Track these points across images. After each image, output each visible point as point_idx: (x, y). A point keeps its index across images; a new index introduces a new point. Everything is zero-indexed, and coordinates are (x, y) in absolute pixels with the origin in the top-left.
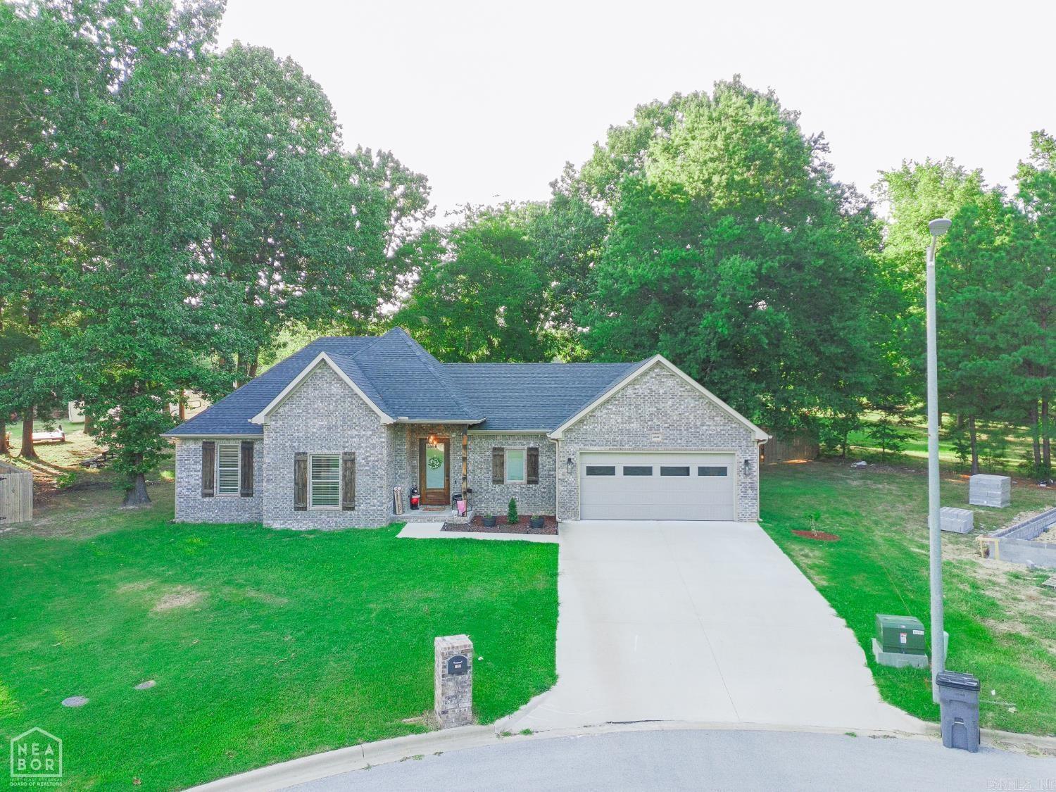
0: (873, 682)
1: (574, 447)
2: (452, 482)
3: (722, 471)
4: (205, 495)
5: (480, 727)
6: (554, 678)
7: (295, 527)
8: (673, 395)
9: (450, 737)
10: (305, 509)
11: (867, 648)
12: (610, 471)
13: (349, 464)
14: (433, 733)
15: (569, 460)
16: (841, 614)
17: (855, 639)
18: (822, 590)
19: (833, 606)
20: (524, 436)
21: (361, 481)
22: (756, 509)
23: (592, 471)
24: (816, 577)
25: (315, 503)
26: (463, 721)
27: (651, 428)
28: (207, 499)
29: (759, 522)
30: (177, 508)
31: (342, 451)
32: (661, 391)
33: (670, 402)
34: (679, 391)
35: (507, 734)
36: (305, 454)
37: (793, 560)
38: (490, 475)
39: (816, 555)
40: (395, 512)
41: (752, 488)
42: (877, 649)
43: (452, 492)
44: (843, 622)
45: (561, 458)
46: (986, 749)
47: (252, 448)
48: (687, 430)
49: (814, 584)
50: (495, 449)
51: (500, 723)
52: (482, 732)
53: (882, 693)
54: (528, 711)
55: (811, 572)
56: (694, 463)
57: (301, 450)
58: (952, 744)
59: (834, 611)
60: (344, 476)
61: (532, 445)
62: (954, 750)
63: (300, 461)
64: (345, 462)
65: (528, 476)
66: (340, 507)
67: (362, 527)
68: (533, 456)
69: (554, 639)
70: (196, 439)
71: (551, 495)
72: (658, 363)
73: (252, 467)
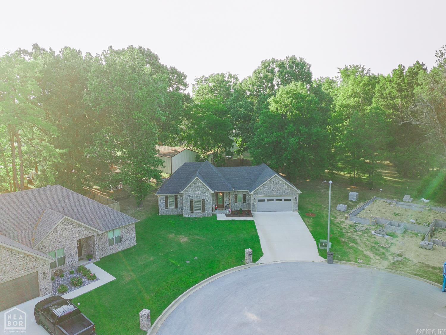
0: (318, 252)
1: (255, 196)
2: (225, 202)
3: (290, 200)
4: (166, 208)
5: (253, 263)
6: (263, 254)
7: (191, 217)
8: (279, 183)
9: (249, 265)
10: (193, 212)
11: (318, 245)
12: (264, 200)
13: (203, 202)
14: (247, 265)
15: (254, 199)
16: (314, 237)
17: (316, 243)
18: (311, 232)
19: (312, 236)
20: (242, 192)
21: (206, 206)
22: (297, 208)
23: (259, 201)
24: (310, 228)
25: (195, 211)
26: (251, 262)
27: (274, 190)
28: (167, 209)
29: (298, 211)
30: (159, 211)
31: (201, 199)
32: (276, 182)
33: (278, 185)
34: (280, 182)
35: (258, 264)
36: (193, 200)
37: (305, 223)
38: (234, 201)
39: (310, 221)
40: (213, 211)
41: (297, 204)
42: (319, 246)
43: (225, 205)
44: (314, 239)
45: (252, 198)
46: (334, 263)
47: (177, 197)
48: (282, 191)
49: (309, 230)
50: (235, 195)
51: (257, 262)
52: (254, 264)
53: (319, 254)
54: (260, 260)
55: (309, 226)
56: (283, 198)
57: (192, 199)
58: (329, 263)
59: (313, 237)
60: (202, 205)
61: (244, 193)
62: (329, 264)
63: (192, 202)
64: (202, 201)
65: (243, 201)
66: (201, 212)
67: (207, 216)
68: (244, 196)
69: (260, 246)
70: (163, 195)
71: (249, 205)
72: (276, 176)
73: (177, 201)
